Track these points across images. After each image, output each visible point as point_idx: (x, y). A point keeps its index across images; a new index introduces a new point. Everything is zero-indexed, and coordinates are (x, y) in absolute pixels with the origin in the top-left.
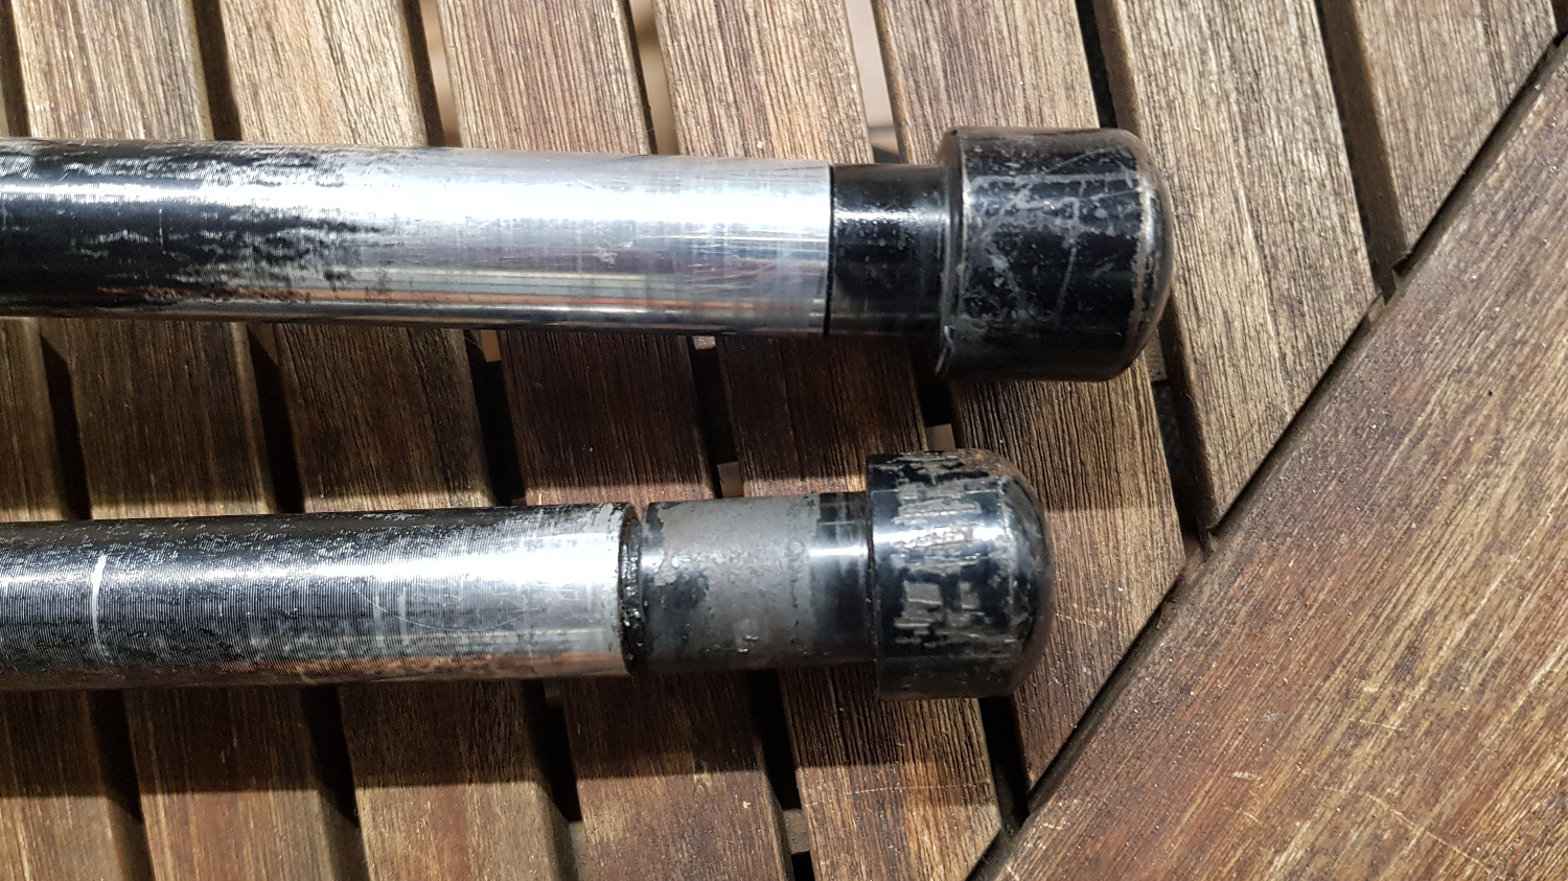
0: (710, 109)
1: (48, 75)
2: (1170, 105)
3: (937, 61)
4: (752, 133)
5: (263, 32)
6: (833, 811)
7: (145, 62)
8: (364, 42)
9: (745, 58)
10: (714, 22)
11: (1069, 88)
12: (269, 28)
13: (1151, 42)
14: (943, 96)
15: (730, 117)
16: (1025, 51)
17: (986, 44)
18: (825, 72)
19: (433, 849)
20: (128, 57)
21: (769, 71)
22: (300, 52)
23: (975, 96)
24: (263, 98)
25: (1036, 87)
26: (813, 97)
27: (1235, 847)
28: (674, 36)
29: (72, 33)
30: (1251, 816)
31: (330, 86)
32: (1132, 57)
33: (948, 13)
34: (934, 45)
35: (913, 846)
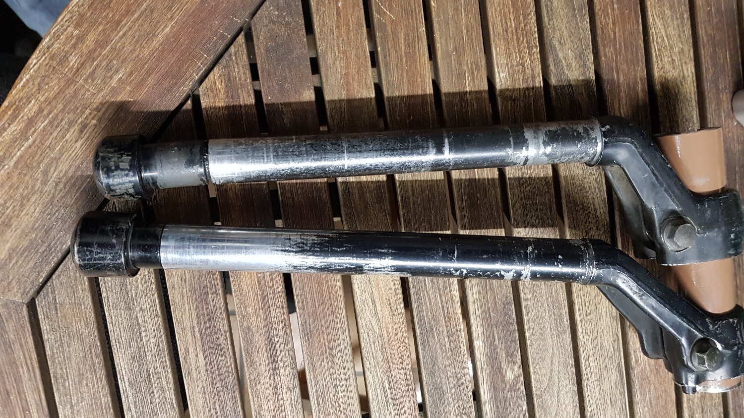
0: (273, 285)
1: (452, 300)
2: (146, 282)
3: (210, 296)
4: (262, 278)
5: (393, 309)
6: (245, 95)
7: (426, 303)
8: (366, 305)
9: (263, 298)
10: (271, 308)
11: (174, 287)
12: (391, 310)
13: (151, 299)
14: (208, 286)
15: (268, 283)
16: (185, 298)
17: (196, 300)
18: (241, 294)
19: (356, 90)
20: (430, 304)
21: (257, 294)
22: (384, 303)
23: (200, 286)
24: (394, 292)
25: (183, 288)
26: (245, 287)
27: (133, 80)
28: (282, 304)
29: (446, 311)
30: (128, 88)
31: (376, 294)
32: (156, 295)
33: (207, 308)
34: (211, 300)
35: (223, 84)
